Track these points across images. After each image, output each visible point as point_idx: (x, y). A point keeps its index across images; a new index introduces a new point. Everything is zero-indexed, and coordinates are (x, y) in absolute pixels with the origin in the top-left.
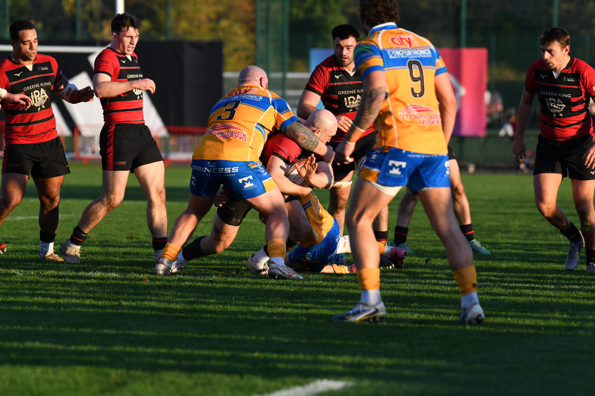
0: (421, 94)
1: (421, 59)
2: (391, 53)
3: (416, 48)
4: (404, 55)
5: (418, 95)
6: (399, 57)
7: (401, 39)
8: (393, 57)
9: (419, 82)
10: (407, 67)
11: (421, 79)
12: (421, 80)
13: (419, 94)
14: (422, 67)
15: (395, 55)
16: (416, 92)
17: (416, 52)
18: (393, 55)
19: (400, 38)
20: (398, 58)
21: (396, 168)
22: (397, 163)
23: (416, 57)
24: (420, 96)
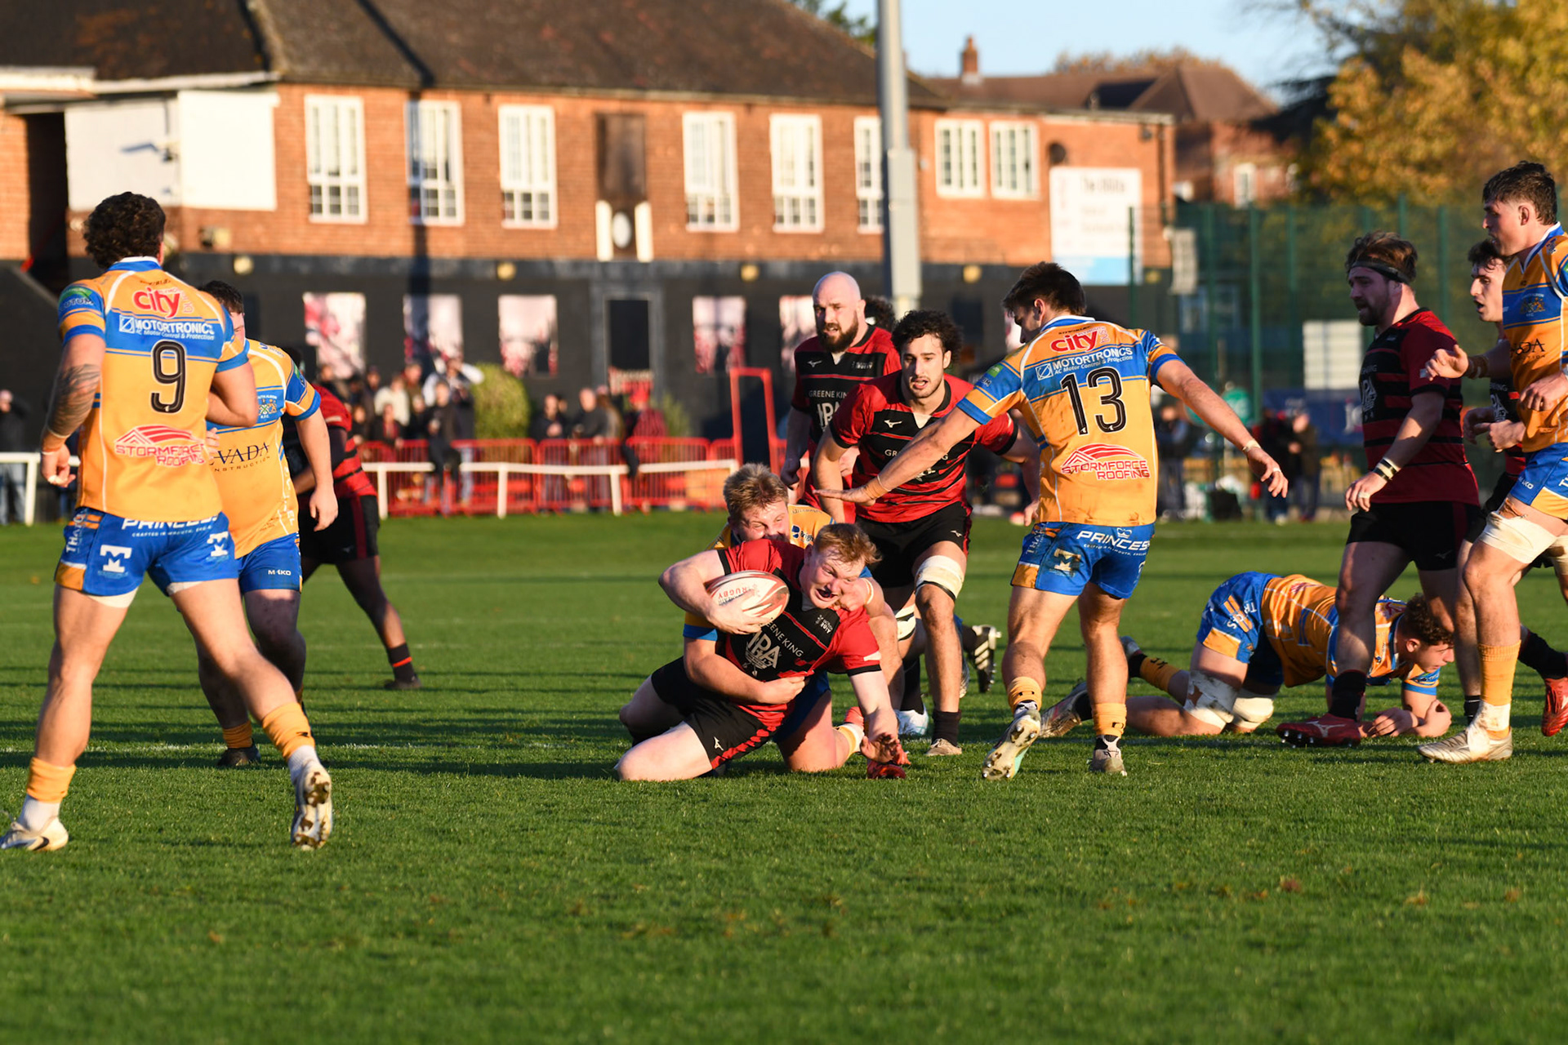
0: (175, 407)
1: (189, 342)
2: (126, 321)
3: (184, 319)
4: (152, 329)
5: (167, 409)
6: (139, 332)
7: (159, 296)
8: (128, 331)
9: (175, 384)
10: (151, 353)
11: (179, 378)
12: (178, 380)
13: (171, 406)
14: (186, 357)
15: (133, 327)
16: (162, 401)
17: (180, 327)
18: (129, 327)
19: (157, 293)
20: (135, 334)
21: (115, 560)
22: (116, 551)
23: (177, 336)
24: (170, 411)
